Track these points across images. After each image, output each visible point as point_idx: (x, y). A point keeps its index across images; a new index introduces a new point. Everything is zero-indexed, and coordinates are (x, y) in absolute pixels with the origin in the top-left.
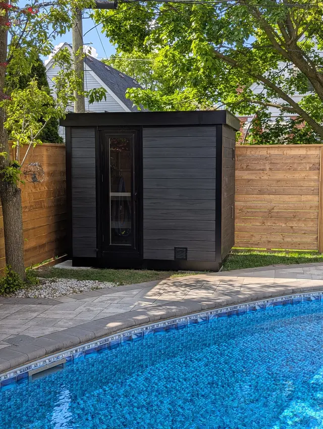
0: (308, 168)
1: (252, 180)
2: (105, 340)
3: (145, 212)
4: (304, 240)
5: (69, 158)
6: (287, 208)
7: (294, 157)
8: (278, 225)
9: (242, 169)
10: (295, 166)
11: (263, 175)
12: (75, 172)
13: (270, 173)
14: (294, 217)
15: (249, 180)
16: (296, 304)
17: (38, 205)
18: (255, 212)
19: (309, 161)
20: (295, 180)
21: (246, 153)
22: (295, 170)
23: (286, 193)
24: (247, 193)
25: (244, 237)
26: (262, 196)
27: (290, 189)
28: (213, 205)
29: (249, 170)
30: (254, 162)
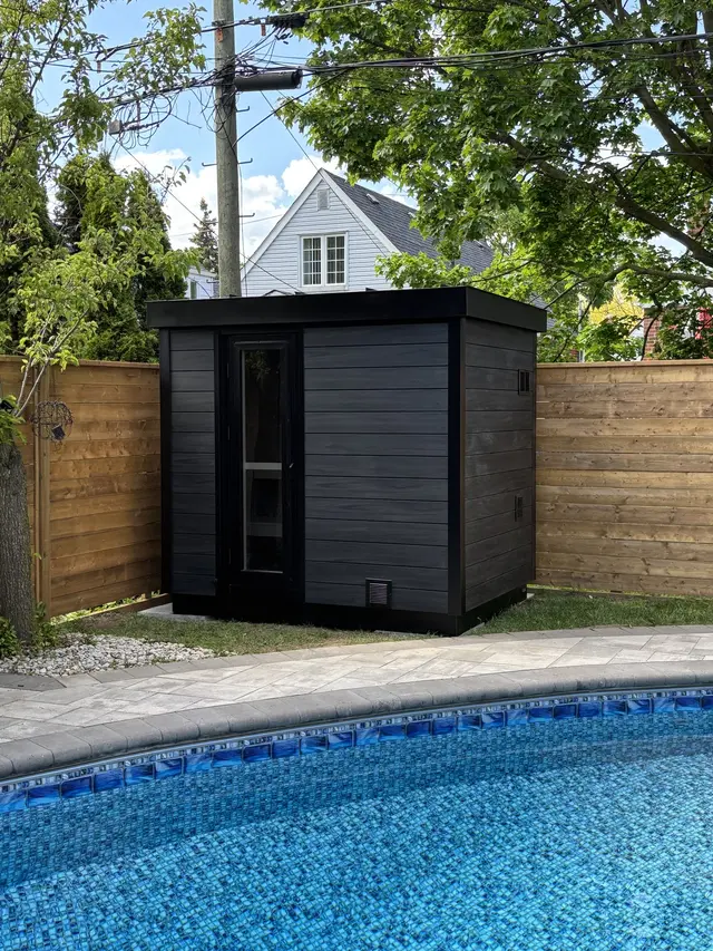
0: (701, 412)
1: (578, 438)
2: (84, 770)
3: (308, 504)
4: (694, 574)
5: (166, 391)
6: (655, 501)
7: (666, 388)
8: (635, 538)
9: (557, 415)
10: (673, 407)
11: (601, 428)
12: (178, 419)
13: (616, 424)
14: (672, 520)
15: (571, 439)
16: (590, 716)
17: (102, 485)
18: (586, 509)
19: (703, 396)
20: (669, 440)
21: (565, 379)
22: (672, 415)
23: (651, 468)
24: (569, 467)
25: (562, 563)
26: (601, 474)
27: (662, 459)
28: (442, 490)
29: (573, 416)
30: (581, 400)
